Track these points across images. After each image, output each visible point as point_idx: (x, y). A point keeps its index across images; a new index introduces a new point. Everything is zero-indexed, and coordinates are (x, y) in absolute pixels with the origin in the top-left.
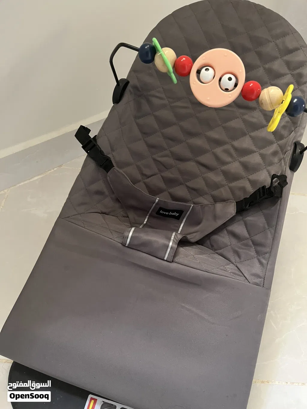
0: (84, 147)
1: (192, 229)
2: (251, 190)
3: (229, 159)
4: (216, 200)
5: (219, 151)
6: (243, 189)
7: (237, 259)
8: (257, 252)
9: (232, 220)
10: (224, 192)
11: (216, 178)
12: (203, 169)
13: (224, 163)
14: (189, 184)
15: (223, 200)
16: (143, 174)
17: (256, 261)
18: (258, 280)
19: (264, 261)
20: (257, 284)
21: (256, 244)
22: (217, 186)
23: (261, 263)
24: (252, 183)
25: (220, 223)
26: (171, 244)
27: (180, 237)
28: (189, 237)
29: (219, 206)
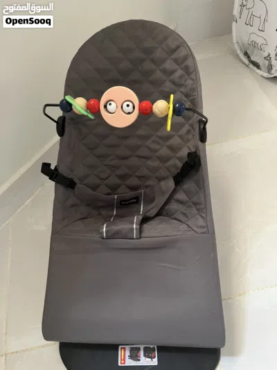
0: (50, 179)
1: (149, 207)
2: (180, 165)
3: (158, 147)
4: (160, 179)
5: (148, 143)
6: (175, 166)
7: (186, 219)
8: (198, 210)
9: (174, 191)
10: (163, 173)
11: (154, 163)
12: (143, 160)
13: (156, 151)
14: (137, 174)
15: (164, 179)
16: (101, 179)
17: (198, 216)
18: (203, 230)
19: (204, 215)
20: (203, 233)
21: (195, 204)
22: (157, 169)
23: (202, 217)
24: (180, 159)
25: (167, 196)
26: (134, 226)
27: (141, 218)
28: (148, 214)
29: (162, 183)
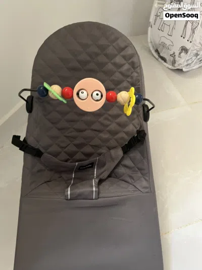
0: (20, 149)
1: (103, 170)
2: (128, 138)
3: (109, 123)
4: (110, 148)
5: (101, 119)
6: (122, 138)
7: (133, 181)
8: (142, 174)
9: (123, 158)
10: (113, 143)
11: (105, 136)
12: (97, 133)
13: (107, 126)
14: (91, 144)
15: (114, 148)
16: (62, 148)
17: (143, 179)
18: (146, 190)
19: (147, 178)
20: (147, 192)
21: (140, 169)
22: (107, 140)
23: (145, 179)
24: (127, 133)
25: (116, 162)
26: (94, 189)
27: (97, 181)
29: (113, 152)
